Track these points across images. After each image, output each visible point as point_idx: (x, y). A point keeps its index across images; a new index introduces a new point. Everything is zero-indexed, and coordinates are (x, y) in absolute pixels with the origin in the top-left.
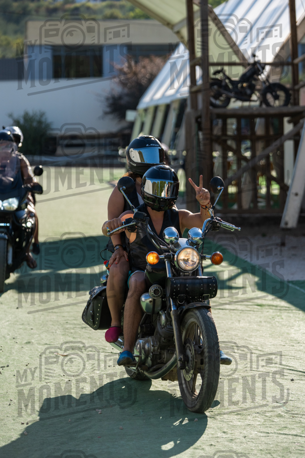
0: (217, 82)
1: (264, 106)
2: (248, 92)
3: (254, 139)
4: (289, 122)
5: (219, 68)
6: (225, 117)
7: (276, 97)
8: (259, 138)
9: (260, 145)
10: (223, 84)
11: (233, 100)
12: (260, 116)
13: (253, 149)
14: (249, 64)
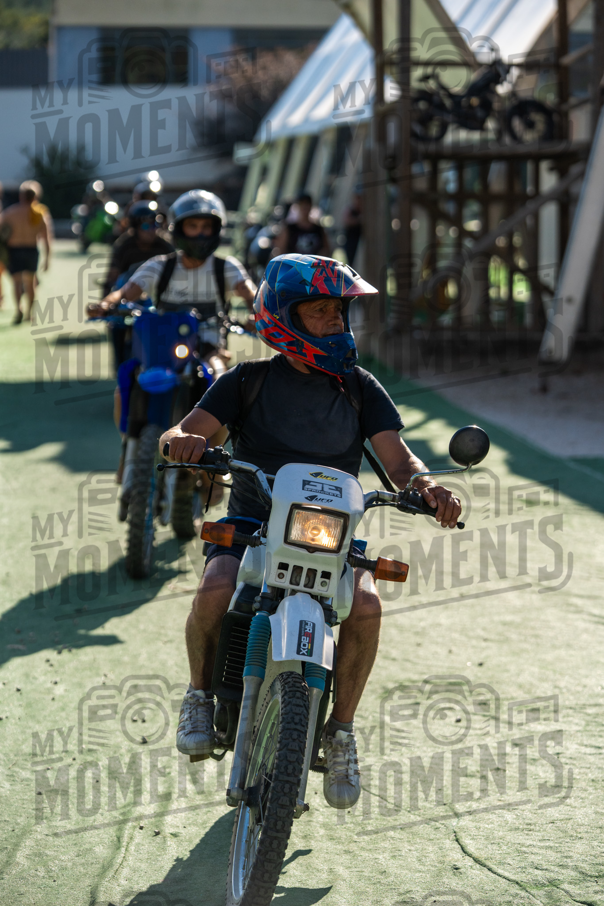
0: (424, 95)
1: (507, 140)
2: (480, 113)
3: (486, 199)
4: (551, 169)
5: (429, 70)
6: (435, 159)
7: (530, 125)
8: (497, 198)
9: (496, 212)
10: (435, 98)
11: (451, 128)
12: (500, 158)
13: (484, 217)
14: (480, 65)
